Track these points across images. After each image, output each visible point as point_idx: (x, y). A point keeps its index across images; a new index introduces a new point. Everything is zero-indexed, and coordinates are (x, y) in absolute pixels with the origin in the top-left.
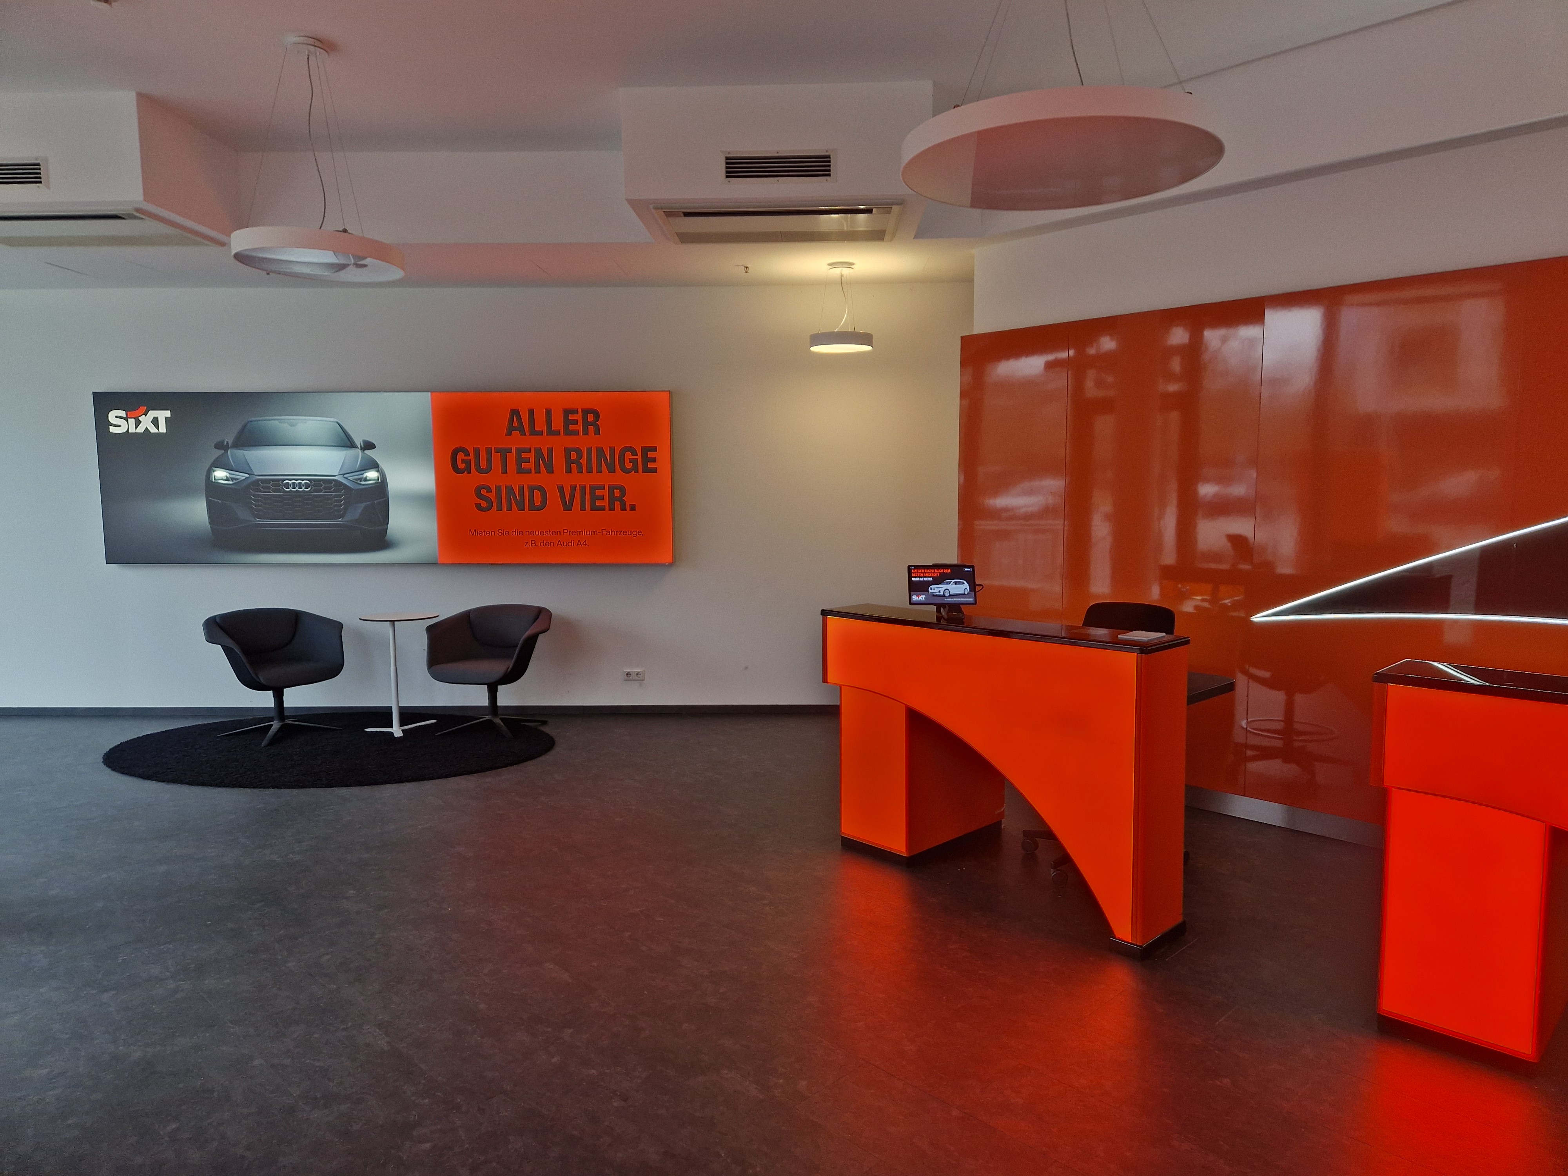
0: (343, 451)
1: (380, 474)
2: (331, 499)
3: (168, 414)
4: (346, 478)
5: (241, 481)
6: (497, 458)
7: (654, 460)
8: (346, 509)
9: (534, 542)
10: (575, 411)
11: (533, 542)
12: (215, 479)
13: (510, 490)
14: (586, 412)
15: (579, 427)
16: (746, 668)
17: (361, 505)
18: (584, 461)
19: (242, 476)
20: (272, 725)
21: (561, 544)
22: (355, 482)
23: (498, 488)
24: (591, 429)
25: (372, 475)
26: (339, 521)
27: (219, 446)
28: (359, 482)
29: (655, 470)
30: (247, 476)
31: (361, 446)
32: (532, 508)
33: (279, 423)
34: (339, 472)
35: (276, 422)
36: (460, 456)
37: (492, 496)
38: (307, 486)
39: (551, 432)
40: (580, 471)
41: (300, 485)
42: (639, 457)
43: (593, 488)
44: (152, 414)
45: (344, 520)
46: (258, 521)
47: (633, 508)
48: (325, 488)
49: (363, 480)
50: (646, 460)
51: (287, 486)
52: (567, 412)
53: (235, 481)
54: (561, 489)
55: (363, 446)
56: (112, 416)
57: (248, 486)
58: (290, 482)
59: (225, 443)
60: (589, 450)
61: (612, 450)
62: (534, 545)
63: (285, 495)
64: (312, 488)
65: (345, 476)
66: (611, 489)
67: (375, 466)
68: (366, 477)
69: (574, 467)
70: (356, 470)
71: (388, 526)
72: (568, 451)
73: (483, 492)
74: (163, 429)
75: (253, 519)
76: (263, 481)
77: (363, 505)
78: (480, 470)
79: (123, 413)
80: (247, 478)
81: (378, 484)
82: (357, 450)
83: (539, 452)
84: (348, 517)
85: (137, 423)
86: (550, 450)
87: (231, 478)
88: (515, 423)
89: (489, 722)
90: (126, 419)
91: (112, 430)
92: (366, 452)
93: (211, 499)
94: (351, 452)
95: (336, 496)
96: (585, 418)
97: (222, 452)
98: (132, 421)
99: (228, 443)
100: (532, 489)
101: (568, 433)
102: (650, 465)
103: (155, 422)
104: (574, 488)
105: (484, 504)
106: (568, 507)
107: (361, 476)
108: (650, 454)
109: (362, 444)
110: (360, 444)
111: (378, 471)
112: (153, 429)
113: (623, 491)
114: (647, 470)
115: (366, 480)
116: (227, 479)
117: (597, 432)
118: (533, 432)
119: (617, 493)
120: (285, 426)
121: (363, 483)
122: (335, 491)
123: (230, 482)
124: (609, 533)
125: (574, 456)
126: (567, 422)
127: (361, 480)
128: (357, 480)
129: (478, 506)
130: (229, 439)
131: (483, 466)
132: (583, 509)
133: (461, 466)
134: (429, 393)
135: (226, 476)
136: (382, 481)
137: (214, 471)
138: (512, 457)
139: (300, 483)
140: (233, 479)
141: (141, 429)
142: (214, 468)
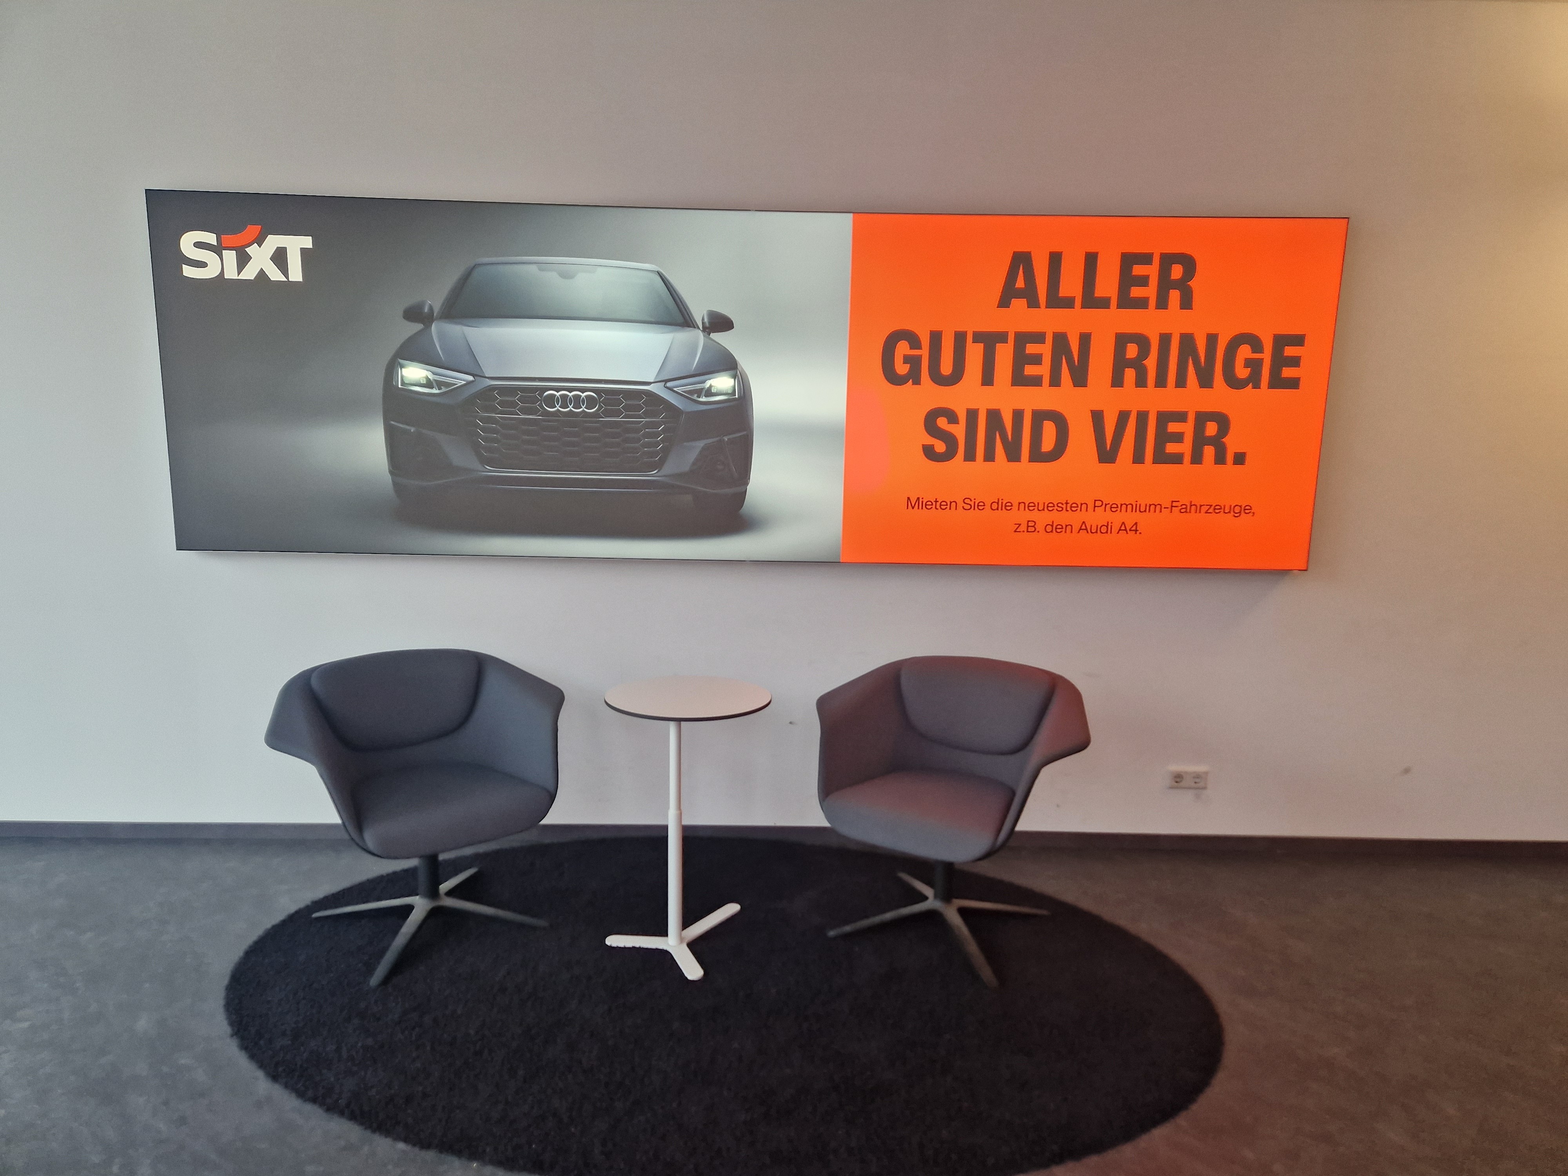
0: (667, 332)
1: (739, 382)
2: (637, 431)
3: (307, 242)
4: (671, 389)
5: (457, 387)
6: (974, 353)
7: (1295, 362)
8: (666, 452)
9: (1033, 524)
10: (1146, 259)
11: (1031, 524)
12: (403, 383)
13: (994, 416)
14: (1168, 260)
15: (1150, 291)
16: (1407, 771)
17: (694, 444)
18: (1151, 363)
19: (463, 379)
20: (410, 908)
21: (1086, 529)
22: (687, 396)
23: (972, 415)
24: (1175, 296)
25: (722, 383)
26: (653, 475)
27: (413, 314)
28: (695, 397)
29: (1293, 384)
30: (471, 378)
31: (703, 323)
32: (1037, 456)
33: (540, 270)
34: (656, 378)
35: (533, 268)
36: (903, 348)
37: (959, 431)
38: (591, 402)
39: (1091, 301)
40: (1141, 382)
41: (577, 401)
42: (1267, 356)
43: (1164, 418)
44: (273, 242)
45: (659, 474)
46: (491, 471)
47: (1240, 459)
48: (627, 408)
49: (704, 393)
50: (1280, 361)
51: (551, 401)
52: (1129, 260)
53: (444, 390)
54: (1097, 417)
55: (707, 325)
56: (188, 243)
57: (471, 401)
58: (558, 394)
59: (426, 310)
60: (1165, 339)
61: (1212, 339)
62: (1033, 529)
63: (549, 421)
64: (600, 407)
65: (669, 384)
66: (1202, 418)
67: (729, 364)
68: (711, 386)
69: (1130, 374)
70: (692, 373)
71: (748, 487)
72: (1122, 340)
73: (942, 422)
74: (296, 274)
75: (480, 467)
76: (503, 390)
77: (701, 444)
78: (938, 379)
79: (210, 238)
80: (469, 383)
81: (732, 404)
82: (697, 331)
83: (1060, 340)
84: (670, 468)
85: (243, 260)
86: (1085, 339)
87: (435, 380)
88: (1020, 283)
89: (933, 916)
90: (217, 250)
91: (188, 271)
92: (713, 336)
93: (392, 423)
94: (683, 336)
95: (648, 425)
96: (1164, 271)
97: (419, 327)
98: (230, 256)
99: (431, 309)
100: (1040, 417)
101: (1126, 302)
102: (1288, 372)
103: (280, 258)
104: (1123, 417)
105: (940, 447)
106: (1107, 455)
107: (699, 386)
108: (1289, 351)
109: (706, 320)
110: (703, 319)
111: (734, 377)
112: (275, 275)
113: (1223, 422)
114: (1277, 382)
115: (709, 393)
116: (429, 384)
117: (1186, 303)
118: (1056, 301)
119: (1211, 429)
120: (551, 277)
121: (703, 399)
122: (646, 414)
123: (435, 391)
124: (1186, 508)
125: (1132, 351)
126: (1127, 280)
127: (699, 392)
128: (691, 392)
129: (929, 452)
130: (435, 300)
131: (946, 368)
132: (1138, 458)
133: (902, 369)
134: (851, 215)
135: (427, 378)
136: (740, 397)
137: (402, 367)
138: (1004, 354)
139: (577, 397)
140: (440, 384)
141: (249, 273)
142: (401, 361)
